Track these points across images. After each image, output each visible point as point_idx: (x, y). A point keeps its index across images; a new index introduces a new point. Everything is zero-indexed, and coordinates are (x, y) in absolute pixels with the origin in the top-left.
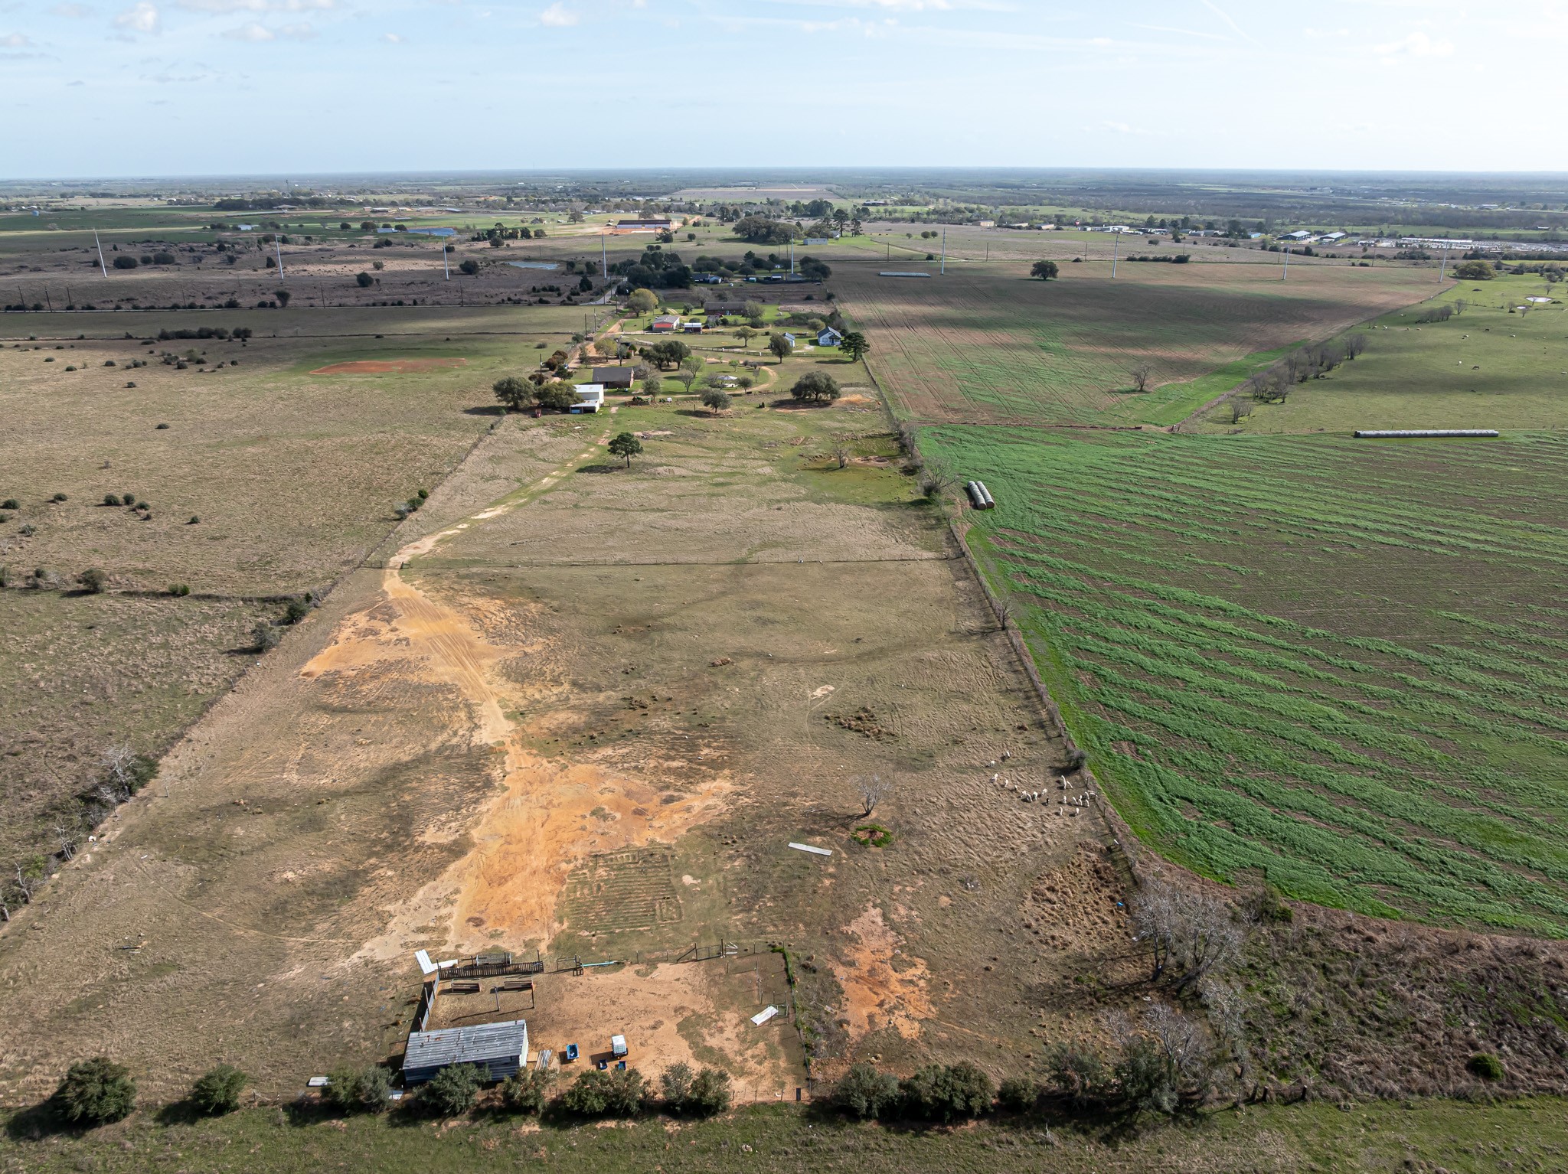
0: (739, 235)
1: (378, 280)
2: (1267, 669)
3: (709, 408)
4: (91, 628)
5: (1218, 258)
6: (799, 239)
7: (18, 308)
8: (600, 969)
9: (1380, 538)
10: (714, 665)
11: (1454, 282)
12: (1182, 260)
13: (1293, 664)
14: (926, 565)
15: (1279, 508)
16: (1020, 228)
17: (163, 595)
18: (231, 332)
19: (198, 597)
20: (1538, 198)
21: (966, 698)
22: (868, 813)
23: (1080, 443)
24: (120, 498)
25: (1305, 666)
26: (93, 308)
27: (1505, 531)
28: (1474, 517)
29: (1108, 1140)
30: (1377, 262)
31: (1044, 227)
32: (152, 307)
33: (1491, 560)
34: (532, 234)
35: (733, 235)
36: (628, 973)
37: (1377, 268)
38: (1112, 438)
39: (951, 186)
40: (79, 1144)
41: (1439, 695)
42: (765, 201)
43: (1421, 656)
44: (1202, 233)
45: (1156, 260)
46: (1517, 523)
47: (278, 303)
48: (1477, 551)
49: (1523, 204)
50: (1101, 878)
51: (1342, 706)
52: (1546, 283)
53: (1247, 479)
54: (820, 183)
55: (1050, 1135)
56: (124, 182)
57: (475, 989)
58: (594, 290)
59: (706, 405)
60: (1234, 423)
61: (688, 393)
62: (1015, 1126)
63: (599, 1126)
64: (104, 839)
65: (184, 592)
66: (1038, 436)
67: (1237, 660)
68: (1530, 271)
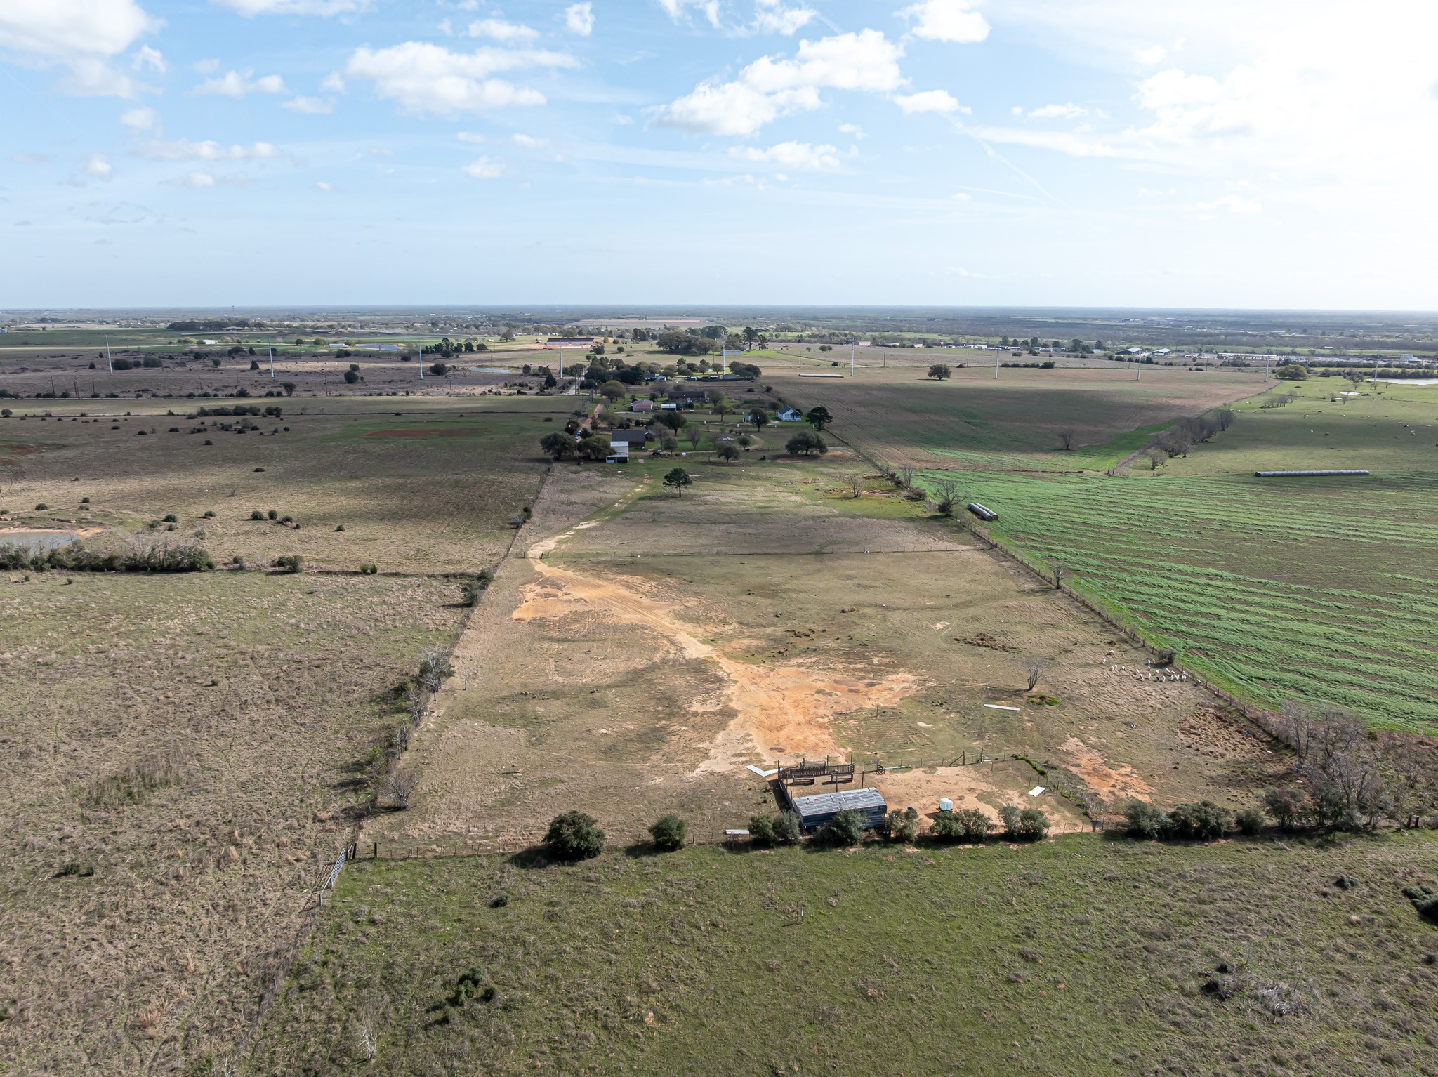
0: (661, 349)
1: (362, 378)
2: (1273, 607)
3: (723, 459)
4: (311, 593)
5: (1077, 365)
6: (716, 351)
7: (47, 396)
8: (894, 771)
9: (1313, 534)
10: (844, 611)
11: (1278, 382)
12: (1048, 366)
13: (1292, 605)
14: (969, 554)
15: (1224, 518)
16: (894, 346)
17: (355, 573)
18: (263, 410)
19: (385, 575)
20: (1316, 327)
21: (1055, 627)
22: (1031, 689)
23: (1039, 482)
24: (266, 515)
25: (1301, 606)
26: (116, 396)
27: (1407, 529)
28: (1377, 521)
29: (1320, 846)
30: (1209, 368)
31: (916, 346)
32: (170, 396)
33: (1407, 545)
34: (475, 348)
35: (656, 348)
36: (917, 773)
37: (1208, 373)
38: (1063, 478)
39: (816, 318)
40: (574, 869)
41: (1412, 621)
42: (662, 327)
43: (1385, 599)
44: (1052, 349)
45: (1025, 366)
46: (1412, 524)
47: (284, 393)
48: (1392, 540)
49: (1305, 331)
50: (1225, 722)
51: (1343, 628)
52: (1351, 383)
53: (1186, 502)
54: (700, 316)
55: (1282, 844)
56: (64, 311)
57: (812, 782)
58: (558, 386)
59: (719, 457)
60: (1153, 469)
61: (695, 450)
62: (1254, 841)
63: (961, 847)
64: (434, 714)
65: (374, 571)
66: (1002, 476)
67: (1250, 604)
68: (1335, 375)
